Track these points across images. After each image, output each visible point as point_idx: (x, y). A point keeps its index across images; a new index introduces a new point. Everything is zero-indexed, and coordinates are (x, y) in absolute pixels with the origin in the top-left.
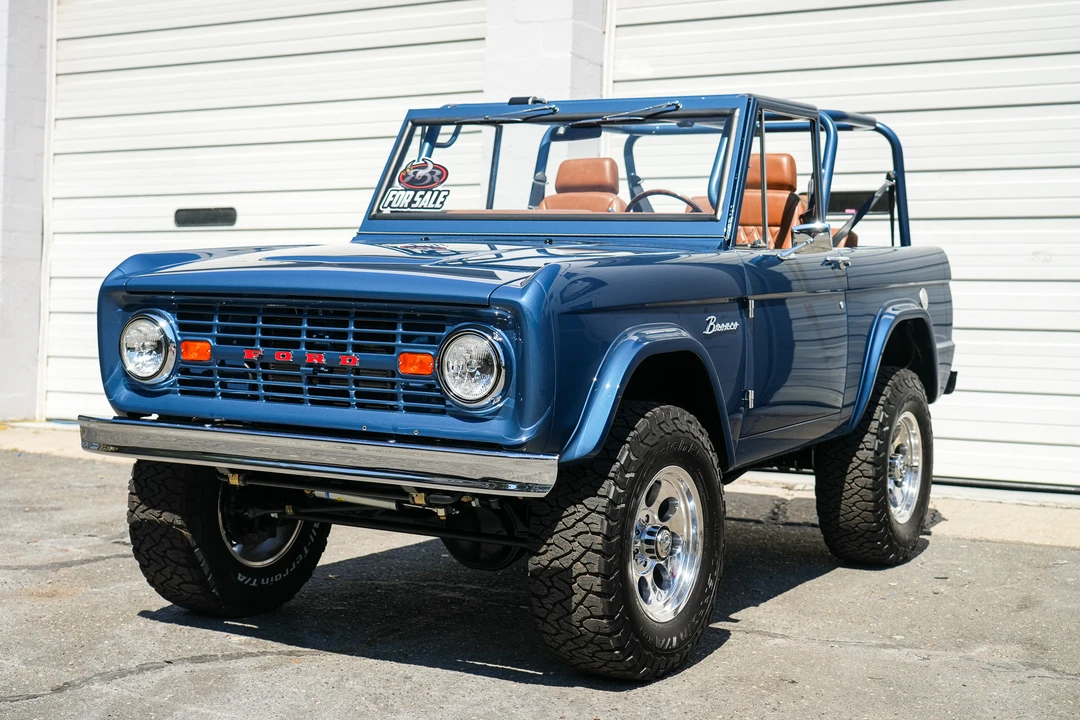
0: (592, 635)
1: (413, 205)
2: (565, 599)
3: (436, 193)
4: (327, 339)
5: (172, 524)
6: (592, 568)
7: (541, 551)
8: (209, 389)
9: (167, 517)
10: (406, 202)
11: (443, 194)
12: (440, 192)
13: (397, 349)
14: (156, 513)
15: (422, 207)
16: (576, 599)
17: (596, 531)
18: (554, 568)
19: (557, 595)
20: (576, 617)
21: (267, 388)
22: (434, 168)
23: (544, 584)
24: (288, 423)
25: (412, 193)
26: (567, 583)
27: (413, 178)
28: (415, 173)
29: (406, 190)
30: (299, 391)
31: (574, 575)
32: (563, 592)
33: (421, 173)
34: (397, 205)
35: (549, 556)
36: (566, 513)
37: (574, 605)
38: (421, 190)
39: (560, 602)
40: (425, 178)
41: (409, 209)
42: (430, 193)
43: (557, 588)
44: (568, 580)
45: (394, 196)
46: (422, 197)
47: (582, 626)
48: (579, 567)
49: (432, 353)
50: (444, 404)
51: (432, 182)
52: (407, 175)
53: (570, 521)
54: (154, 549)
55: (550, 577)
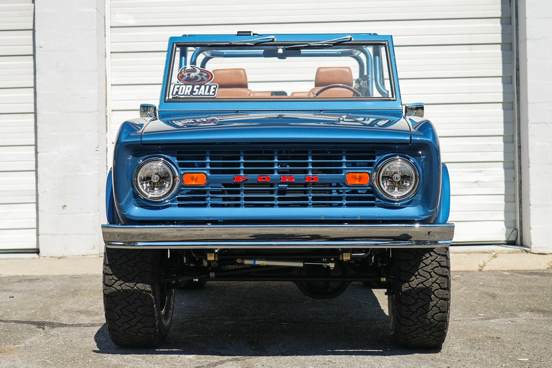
0: (437, 322)
1: (194, 94)
2: (426, 305)
3: (208, 87)
4: (288, 167)
5: (143, 290)
6: (444, 285)
7: (411, 280)
8: (203, 202)
9: (140, 286)
10: (189, 92)
11: (213, 87)
12: (210, 86)
13: (344, 170)
14: (131, 285)
15: (201, 95)
16: (432, 304)
17: (444, 265)
18: (420, 288)
19: (421, 303)
20: (430, 314)
21: (246, 199)
22: (201, 72)
23: (413, 297)
24: (253, 219)
25: (191, 87)
26: (428, 295)
27: (188, 78)
28: (189, 75)
29: (186, 85)
30: (272, 199)
31: (433, 290)
32: (425, 301)
33: (193, 75)
34: (183, 93)
35: (416, 281)
36: (424, 258)
37: (431, 307)
38: (197, 85)
39: (422, 307)
40: (196, 78)
41: (192, 96)
42: (203, 87)
43: (422, 299)
44: (429, 294)
45: (178, 88)
46: (199, 89)
47: (433, 318)
48: (436, 286)
49: (370, 172)
50: (375, 200)
51: (203, 80)
52: (183, 76)
53: (428, 261)
54: (127, 308)
55: (418, 293)
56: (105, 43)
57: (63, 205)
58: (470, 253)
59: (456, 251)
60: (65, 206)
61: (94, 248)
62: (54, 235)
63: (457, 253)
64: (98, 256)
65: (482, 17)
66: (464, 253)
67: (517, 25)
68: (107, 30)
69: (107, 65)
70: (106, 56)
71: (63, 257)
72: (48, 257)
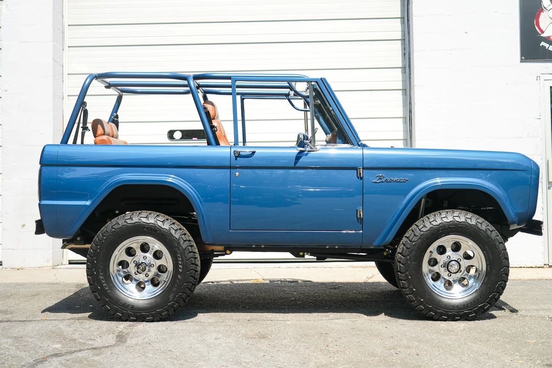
56: (63, 87)
57: (23, 224)
58: (367, 267)
59: (354, 266)
60: (24, 225)
61: (48, 261)
62: (14, 249)
63: (355, 267)
64: (51, 268)
65: (381, 67)
66: (362, 267)
67: (410, 74)
68: (64, 77)
69: (64, 107)
70: (63, 99)
71: (22, 269)
72: (9, 269)
